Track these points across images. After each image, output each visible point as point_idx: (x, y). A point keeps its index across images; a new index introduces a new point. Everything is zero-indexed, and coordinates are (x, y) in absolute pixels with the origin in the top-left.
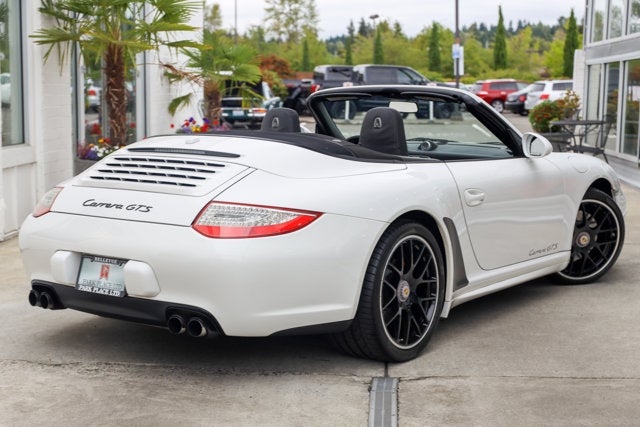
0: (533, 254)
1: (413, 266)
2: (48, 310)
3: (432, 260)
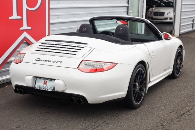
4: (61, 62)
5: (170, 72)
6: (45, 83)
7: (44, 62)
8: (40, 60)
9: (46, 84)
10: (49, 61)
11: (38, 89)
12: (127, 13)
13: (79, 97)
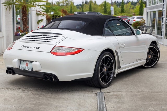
0: (137, 60)
1: (107, 63)
2: (11, 75)
3: (112, 61)
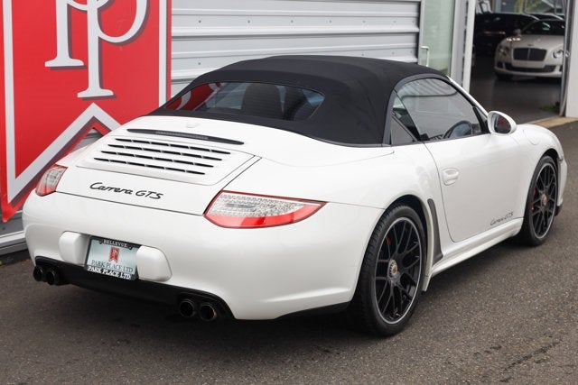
4: (159, 196)
5: (514, 227)
6: (114, 256)
7: (111, 195)
8: (103, 188)
9: (116, 257)
10: (126, 191)
11: (95, 271)
12: (413, 50)
13: (206, 300)
